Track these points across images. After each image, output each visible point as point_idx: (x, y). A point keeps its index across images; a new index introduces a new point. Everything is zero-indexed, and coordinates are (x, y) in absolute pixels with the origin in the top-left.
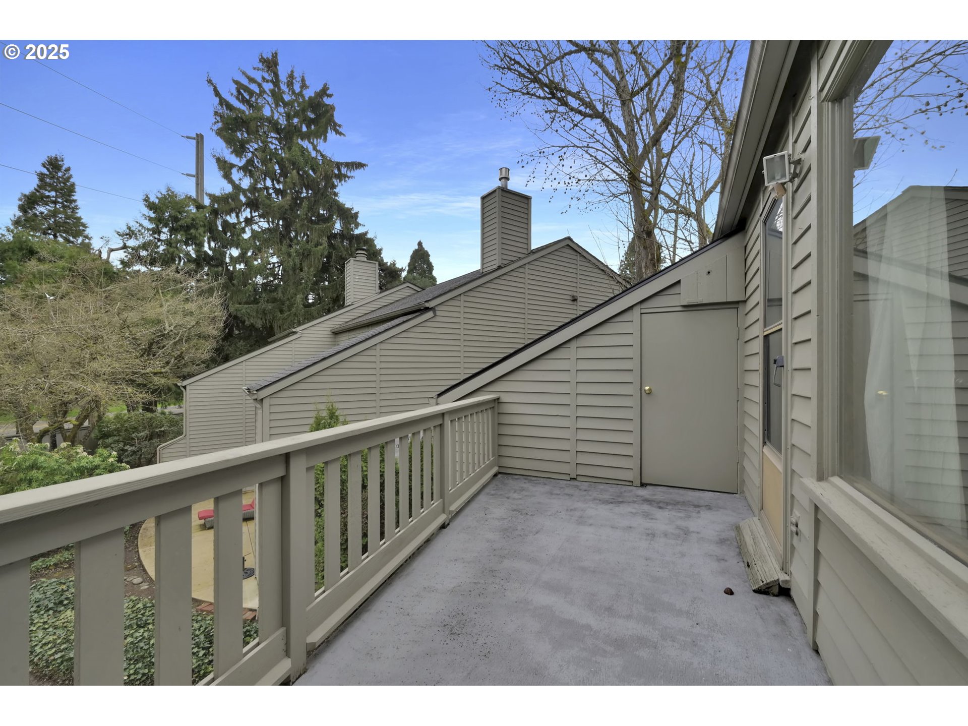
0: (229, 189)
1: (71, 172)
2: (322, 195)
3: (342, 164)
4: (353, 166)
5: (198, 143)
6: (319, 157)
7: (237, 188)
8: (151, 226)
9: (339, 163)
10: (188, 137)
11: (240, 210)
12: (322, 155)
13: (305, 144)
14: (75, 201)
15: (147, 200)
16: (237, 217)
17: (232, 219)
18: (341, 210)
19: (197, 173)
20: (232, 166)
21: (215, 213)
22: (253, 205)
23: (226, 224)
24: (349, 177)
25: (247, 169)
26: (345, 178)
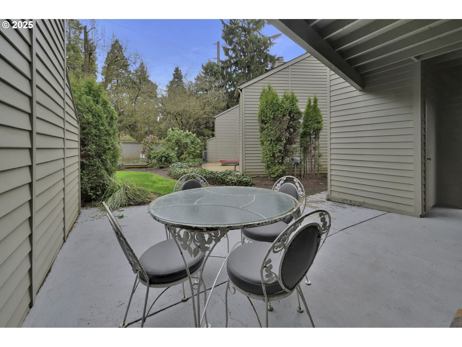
0: (227, 58)
1: (181, 71)
2: (263, 52)
3: (271, 37)
4: (276, 37)
5: (218, 45)
6: (262, 37)
7: (231, 57)
8: (204, 75)
9: (270, 37)
10: (215, 44)
11: (232, 67)
12: (262, 36)
13: (255, 33)
14: (183, 81)
15: (203, 66)
16: (231, 69)
17: (229, 70)
18: (271, 57)
19: (218, 57)
20: (229, 49)
21: (223, 68)
22: (236, 64)
23: (227, 72)
24: (274, 44)
25: (234, 50)
26: (272, 44)
